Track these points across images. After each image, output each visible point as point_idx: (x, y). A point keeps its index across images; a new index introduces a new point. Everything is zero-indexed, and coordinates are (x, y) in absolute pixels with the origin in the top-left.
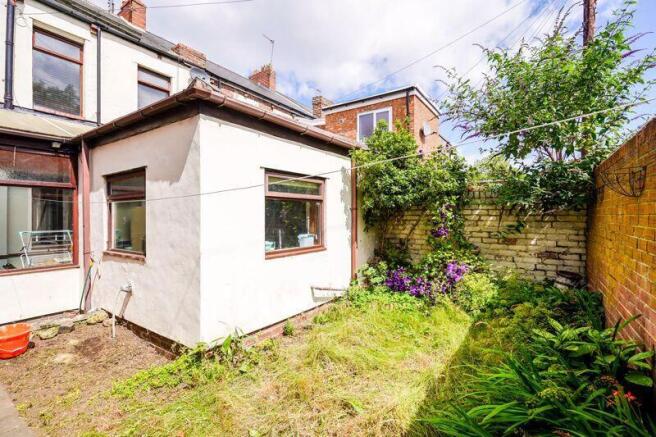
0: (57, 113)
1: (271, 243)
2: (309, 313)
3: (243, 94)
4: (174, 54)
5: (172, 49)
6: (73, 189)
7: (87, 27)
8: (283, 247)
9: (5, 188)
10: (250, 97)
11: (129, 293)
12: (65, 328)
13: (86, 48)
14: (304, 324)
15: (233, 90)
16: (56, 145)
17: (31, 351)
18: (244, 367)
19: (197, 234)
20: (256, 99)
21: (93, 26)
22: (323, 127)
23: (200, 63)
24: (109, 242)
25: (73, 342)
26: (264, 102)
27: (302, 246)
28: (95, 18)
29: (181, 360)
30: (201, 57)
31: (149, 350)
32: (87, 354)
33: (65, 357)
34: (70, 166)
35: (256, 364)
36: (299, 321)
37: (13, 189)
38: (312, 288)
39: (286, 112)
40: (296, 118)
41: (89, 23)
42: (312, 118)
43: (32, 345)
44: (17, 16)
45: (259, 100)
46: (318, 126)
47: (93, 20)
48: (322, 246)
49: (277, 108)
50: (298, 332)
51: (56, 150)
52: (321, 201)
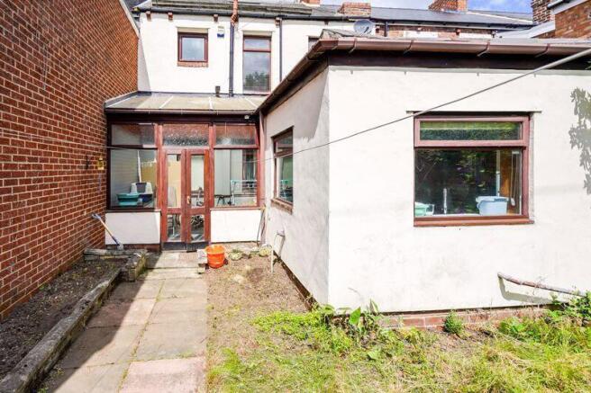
0: (256, 93)
1: (427, 206)
2: (493, 312)
3: (415, 29)
4: (340, 15)
5: (338, 11)
6: (256, 149)
7: (273, 21)
8: (449, 212)
9: (229, 151)
10: (424, 29)
11: (284, 237)
12: (245, 255)
13: (273, 39)
14: (482, 324)
15: (402, 28)
16: (247, 117)
17: (225, 266)
18: (373, 353)
19: (326, 190)
20: (433, 30)
21: (278, 19)
22: (551, 35)
23: (365, 14)
24: (275, 191)
25: (247, 268)
26: (445, 29)
27: (482, 213)
28: (279, 12)
29: (311, 315)
30: (367, 7)
31: (294, 293)
32: (252, 281)
33: (239, 278)
34: (255, 132)
35: (389, 356)
36: (473, 320)
37: (233, 151)
38: (500, 278)
39: (481, 31)
40: (498, 35)
41: (274, 18)
42: (529, 27)
43: (226, 262)
44: (235, 33)
45: (439, 29)
46: (540, 36)
47: (277, 14)
48: (525, 216)
49: (464, 31)
50: (468, 334)
51: (247, 121)
52: (522, 148)
